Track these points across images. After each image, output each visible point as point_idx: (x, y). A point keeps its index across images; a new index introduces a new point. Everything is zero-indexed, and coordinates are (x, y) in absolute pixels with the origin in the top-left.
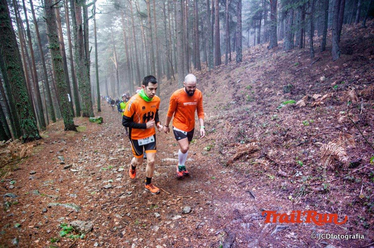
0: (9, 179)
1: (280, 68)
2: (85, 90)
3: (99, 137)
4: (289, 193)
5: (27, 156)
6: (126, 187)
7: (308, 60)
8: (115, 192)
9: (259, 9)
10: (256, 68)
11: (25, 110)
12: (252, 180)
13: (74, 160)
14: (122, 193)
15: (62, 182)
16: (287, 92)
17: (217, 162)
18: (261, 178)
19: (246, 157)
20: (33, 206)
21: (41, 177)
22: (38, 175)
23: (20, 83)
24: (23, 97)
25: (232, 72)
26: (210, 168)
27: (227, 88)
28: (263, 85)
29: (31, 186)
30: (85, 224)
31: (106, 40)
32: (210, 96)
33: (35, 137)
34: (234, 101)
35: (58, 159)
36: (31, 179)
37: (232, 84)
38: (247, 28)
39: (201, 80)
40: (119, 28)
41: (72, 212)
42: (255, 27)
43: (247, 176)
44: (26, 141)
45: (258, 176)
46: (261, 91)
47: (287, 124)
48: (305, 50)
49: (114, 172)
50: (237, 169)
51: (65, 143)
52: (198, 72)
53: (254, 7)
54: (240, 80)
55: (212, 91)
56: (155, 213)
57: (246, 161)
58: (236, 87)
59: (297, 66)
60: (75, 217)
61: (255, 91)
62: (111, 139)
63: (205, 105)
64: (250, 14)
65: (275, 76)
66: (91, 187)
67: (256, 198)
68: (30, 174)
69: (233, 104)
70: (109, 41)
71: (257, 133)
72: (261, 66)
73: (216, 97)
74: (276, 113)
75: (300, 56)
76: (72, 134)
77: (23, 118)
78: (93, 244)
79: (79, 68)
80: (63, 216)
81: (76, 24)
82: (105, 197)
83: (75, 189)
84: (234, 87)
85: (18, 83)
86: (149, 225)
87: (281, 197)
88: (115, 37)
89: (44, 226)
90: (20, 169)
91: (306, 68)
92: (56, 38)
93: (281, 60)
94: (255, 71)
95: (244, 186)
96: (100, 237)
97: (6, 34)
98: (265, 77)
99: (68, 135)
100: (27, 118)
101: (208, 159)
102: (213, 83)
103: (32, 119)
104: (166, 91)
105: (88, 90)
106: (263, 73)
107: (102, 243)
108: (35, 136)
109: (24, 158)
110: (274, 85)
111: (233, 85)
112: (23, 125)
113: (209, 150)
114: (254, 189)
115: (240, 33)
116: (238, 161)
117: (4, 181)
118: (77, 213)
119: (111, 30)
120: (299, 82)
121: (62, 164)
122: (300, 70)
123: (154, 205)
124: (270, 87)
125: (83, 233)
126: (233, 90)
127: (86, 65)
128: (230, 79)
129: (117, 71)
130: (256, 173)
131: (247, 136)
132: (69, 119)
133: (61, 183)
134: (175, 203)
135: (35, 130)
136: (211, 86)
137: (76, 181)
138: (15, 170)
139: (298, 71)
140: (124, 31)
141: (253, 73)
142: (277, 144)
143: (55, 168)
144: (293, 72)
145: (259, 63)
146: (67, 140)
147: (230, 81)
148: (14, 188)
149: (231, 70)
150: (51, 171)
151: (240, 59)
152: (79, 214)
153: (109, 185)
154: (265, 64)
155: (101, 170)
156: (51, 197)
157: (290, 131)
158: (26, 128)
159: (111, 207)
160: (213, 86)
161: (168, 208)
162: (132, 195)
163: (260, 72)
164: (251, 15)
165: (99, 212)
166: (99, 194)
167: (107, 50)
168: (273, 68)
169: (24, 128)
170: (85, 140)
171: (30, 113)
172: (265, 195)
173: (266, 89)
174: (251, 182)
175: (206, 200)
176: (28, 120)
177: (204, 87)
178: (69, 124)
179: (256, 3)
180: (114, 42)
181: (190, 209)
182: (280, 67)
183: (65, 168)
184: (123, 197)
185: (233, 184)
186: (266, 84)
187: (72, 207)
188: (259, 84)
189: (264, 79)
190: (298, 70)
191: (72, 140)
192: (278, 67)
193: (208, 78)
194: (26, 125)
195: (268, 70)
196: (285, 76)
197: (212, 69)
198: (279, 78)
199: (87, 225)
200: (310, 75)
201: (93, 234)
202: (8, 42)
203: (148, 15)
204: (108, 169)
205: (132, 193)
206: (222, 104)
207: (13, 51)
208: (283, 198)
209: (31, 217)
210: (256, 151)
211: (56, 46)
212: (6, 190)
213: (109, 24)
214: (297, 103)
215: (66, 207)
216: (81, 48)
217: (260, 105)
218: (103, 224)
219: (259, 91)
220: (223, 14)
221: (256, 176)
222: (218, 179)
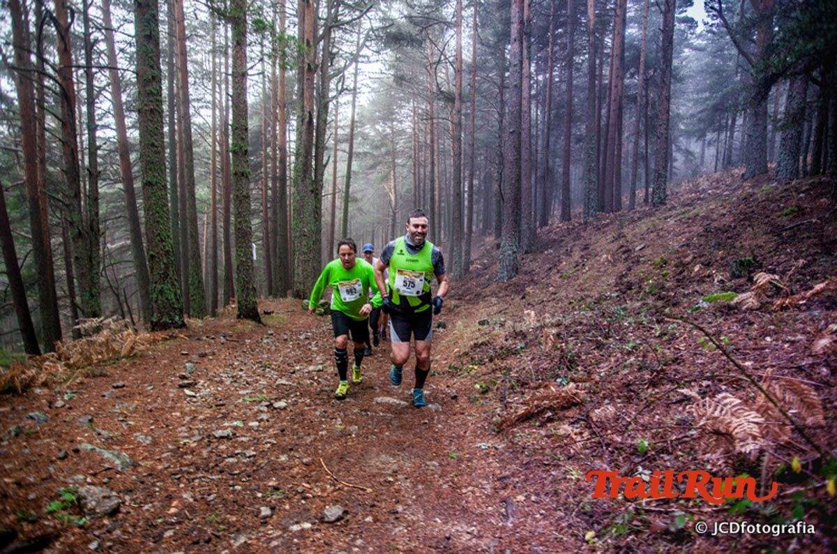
0: (72, 389)
1: (744, 220)
2: (304, 243)
3: (298, 339)
4: (593, 524)
5: (135, 355)
6: (255, 441)
7: (822, 200)
8: (228, 448)
9: (729, 89)
10: (689, 219)
11: (163, 266)
12: (532, 476)
13: (211, 374)
14: (237, 452)
15: (151, 411)
16: (739, 277)
17: (485, 419)
18: (553, 473)
19: (546, 416)
20: (53, 443)
21: (124, 396)
22: (124, 391)
23: (161, 213)
24: (162, 241)
25: (631, 226)
26: (462, 433)
27: (609, 262)
28: (695, 258)
29: (92, 409)
30: (104, 497)
31: (377, 147)
32: (569, 277)
33: (172, 323)
34: (617, 291)
35: (185, 367)
36: (104, 396)
37: (624, 252)
38: (700, 130)
39: (562, 241)
40: (407, 125)
41: (109, 469)
42: (719, 130)
43: (526, 464)
44: (155, 327)
45: (547, 468)
46: (685, 273)
47: (682, 346)
48: (823, 179)
49: (262, 409)
50: (513, 443)
51: (223, 340)
52: (560, 225)
53: (717, 83)
54: (642, 246)
55: (577, 266)
56: (263, 509)
57: (542, 425)
58: (630, 261)
59: (791, 216)
60: (106, 480)
61: (670, 270)
62: (317, 346)
63: (553, 296)
64: (706, 99)
65: (729, 238)
66: (191, 429)
67: (511, 519)
68: (114, 387)
69: (611, 297)
70: (383, 150)
71: (606, 364)
72: (701, 215)
73: (581, 281)
74: (680, 321)
75: (803, 192)
76: (249, 325)
77: (156, 283)
78: (90, 541)
79: (298, 198)
80: (85, 473)
81: (303, 111)
82: (199, 454)
83: (162, 427)
84: (626, 259)
85: (158, 213)
86: (232, 530)
87: (571, 531)
88: (397, 144)
89: (34, 484)
90: (105, 376)
91: (814, 221)
92: (244, 132)
93: (753, 201)
94: (686, 226)
95: (504, 488)
96: (118, 532)
97: (151, 121)
98: (703, 241)
99: (239, 326)
100: (164, 283)
101: (473, 412)
102: (582, 250)
103: (173, 285)
104: (486, 261)
105: (311, 243)
106: (701, 229)
107: (109, 544)
108: (173, 320)
109: (127, 357)
110: (722, 259)
111: (626, 255)
112: (155, 296)
113: (485, 392)
114: (521, 498)
115: (663, 139)
116: (527, 424)
117: (59, 392)
118: (118, 472)
119: (392, 128)
120: (787, 254)
121: (183, 377)
122: (797, 226)
123: (276, 489)
124: (708, 265)
125: (89, 515)
126: (621, 267)
127: (312, 191)
128: (621, 242)
129: (395, 214)
130: (547, 460)
131: (579, 368)
132: (247, 296)
133: (148, 414)
134: (325, 494)
135: (175, 309)
136: (576, 256)
137: (178, 414)
138: (94, 376)
139: (790, 228)
140: (414, 129)
141: (677, 230)
142: (628, 392)
143: (165, 384)
144: (776, 230)
145: (700, 210)
146: (231, 336)
147: (622, 246)
148: (63, 406)
149: (633, 221)
150: (149, 388)
151: (660, 198)
152: (118, 476)
153: (228, 432)
154: (712, 211)
155: (240, 401)
156: (99, 434)
157: (679, 364)
158: (159, 302)
159: (192, 477)
160: (582, 257)
161: (303, 502)
162: (251, 459)
163: (695, 229)
164: (708, 102)
165: (163, 481)
166: (195, 444)
167: (378, 168)
168: (728, 220)
169: (156, 302)
170: (265, 341)
171: (171, 273)
172: (538, 516)
173: (696, 269)
174: (526, 481)
175: (397, 502)
176: (165, 287)
177: (561, 256)
178: (246, 305)
179: (724, 75)
180: (393, 154)
181: (340, 513)
182: (746, 218)
183: (181, 386)
184: (231, 460)
185: (487, 478)
186: (700, 257)
187: (114, 458)
188: (685, 257)
189: (700, 246)
190: (792, 225)
191: (241, 336)
192: (742, 217)
193: (578, 237)
194: (160, 296)
195: (715, 224)
196: (753, 240)
197: (591, 219)
198: (738, 244)
199: (106, 500)
200: (821, 240)
201: (106, 522)
202: (152, 136)
203: (457, 97)
204: (254, 401)
205: (254, 456)
206: (589, 296)
207: (159, 153)
208: (573, 535)
209: (27, 464)
210: (575, 404)
211: (241, 148)
212: (47, 409)
213: (388, 115)
214: (736, 300)
215: (105, 456)
216: (306, 157)
217: (660, 303)
218: (146, 507)
219: (681, 273)
220: (633, 99)
221: (546, 465)
222: (460, 460)
